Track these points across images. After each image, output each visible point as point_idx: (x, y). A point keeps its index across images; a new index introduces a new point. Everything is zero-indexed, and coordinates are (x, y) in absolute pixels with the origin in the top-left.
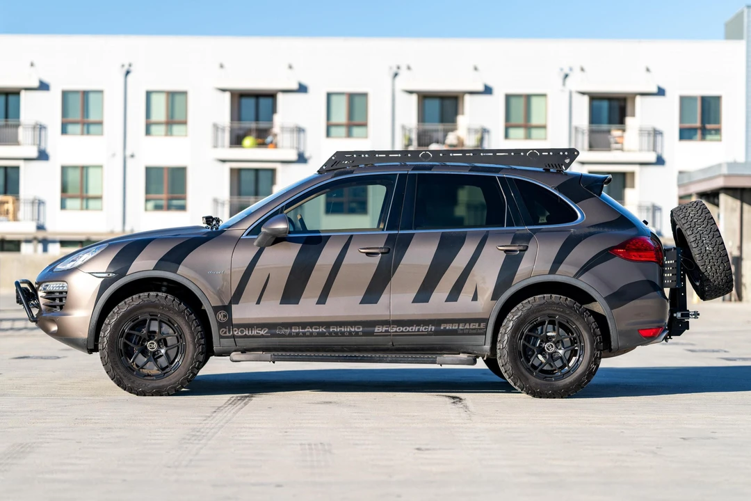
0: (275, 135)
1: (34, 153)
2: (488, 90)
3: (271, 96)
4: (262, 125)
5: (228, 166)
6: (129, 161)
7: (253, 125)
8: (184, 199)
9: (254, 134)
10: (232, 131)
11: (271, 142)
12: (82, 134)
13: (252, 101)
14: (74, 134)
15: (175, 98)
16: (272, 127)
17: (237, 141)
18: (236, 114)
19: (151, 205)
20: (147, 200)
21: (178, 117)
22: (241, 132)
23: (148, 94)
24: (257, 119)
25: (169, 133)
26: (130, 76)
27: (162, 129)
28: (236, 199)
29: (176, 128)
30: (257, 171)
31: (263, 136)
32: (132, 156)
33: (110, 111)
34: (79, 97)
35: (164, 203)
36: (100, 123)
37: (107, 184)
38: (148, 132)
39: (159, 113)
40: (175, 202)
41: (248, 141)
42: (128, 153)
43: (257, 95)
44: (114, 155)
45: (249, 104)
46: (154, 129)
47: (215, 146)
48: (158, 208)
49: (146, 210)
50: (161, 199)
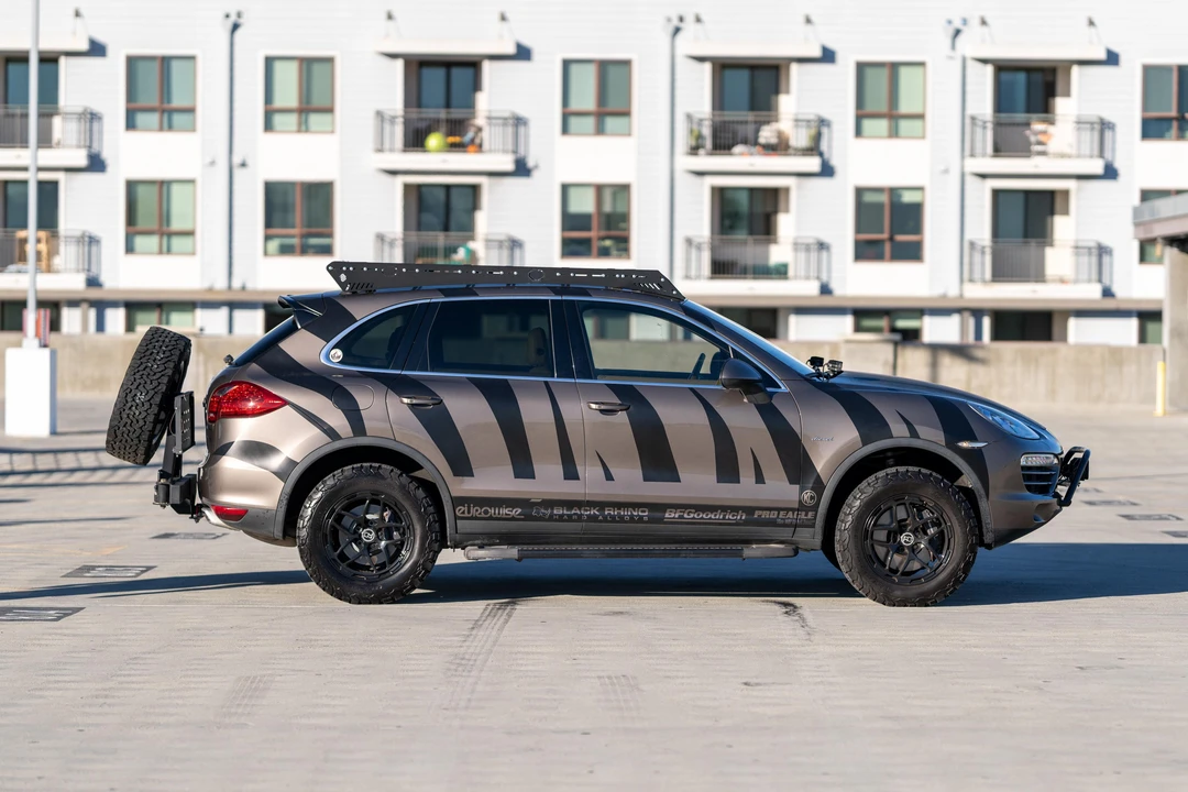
0: (480, 129)
1: (81, 159)
3: (472, 65)
4: (456, 113)
5: (401, 180)
6: (238, 173)
7: (442, 114)
8: (330, 235)
9: (443, 128)
10: (407, 123)
11: (472, 141)
12: (161, 129)
13: (440, 73)
14: (148, 129)
15: (314, 69)
17: (415, 140)
18: (414, 95)
19: (274, 245)
20: (267, 238)
21: (316, 102)
22: (423, 125)
23: (269, 62)
24: (448, 105)
25: (303, 127)
26: (239, 33)
27: (293, 119)
28: (414, 237)
29: (315, 119)
30: (448, 188)
31: (459, 132)
32: (243, 165)
33: (208, 92)
34: (156, 66)
35: (295, 241)
36: (191, 110)
37: (204, 211)
38: (268, 126)
39: (287, 94)
40: (313, 241)
41: (434, 141)
42: (237, 160)
43: (449, 64)
44: (213, 163)
45: (435, 77)
46: (278, 119)
47: (380, 150)
48: (286, 250)
49: (266, 253)
50: (293, 236)
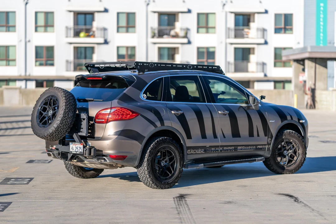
0: (94, 32)
2: (189, 11)
3: (92, 14)
4: (88, 27)
5: (72, 46)
6: (28, 44)
7: (84, 27)
8: (53, 60)
9: (84, 31)
10: (74, 30)
11: (92, 35)
12: (6, 31)
13: (83, 16)
14: (2, 31)
15: (49, 15)
16: (92, 28)
17: (77, 34)
18: (76, 22)
19: (38, 63)
20: (36, 61)
21: (49, 24)
22: (78, 30)
23: (36, 13)
24: (85, 24)
25: (46, 31)
26: (28, 5)
27: (43, 29)
28: (77, 61)
29: (49, 29)
30: (85, 48)
32: (29, 41)
33: (19, 21)
34: (4, 15)
35: (44, 62)
36: (14, 26)
37: (19, 54)
38: (36, 31)
39: (41, 22)
40: (49, 62)
42: (27, 40)
43: (85, 14)
44: (21, 41)
45: (81, 17)
46: (39, 29)
47: (67, 37)
48: (41, 65)
49: (36, 65)
50: (42, 61)
